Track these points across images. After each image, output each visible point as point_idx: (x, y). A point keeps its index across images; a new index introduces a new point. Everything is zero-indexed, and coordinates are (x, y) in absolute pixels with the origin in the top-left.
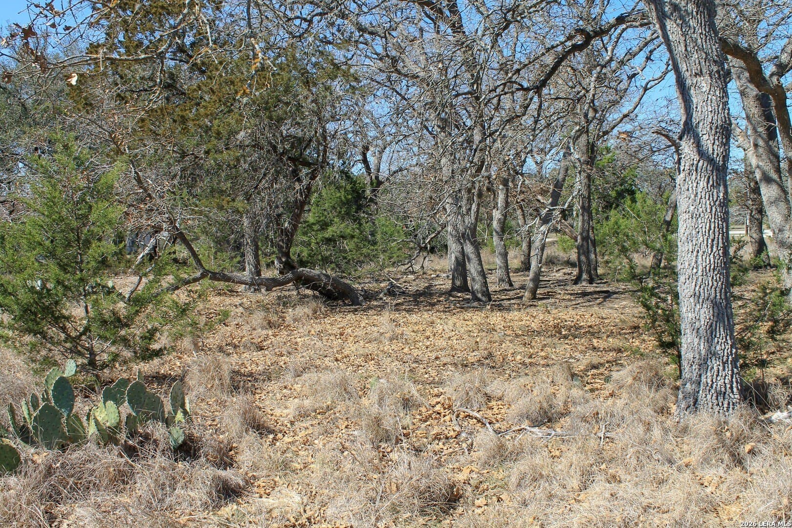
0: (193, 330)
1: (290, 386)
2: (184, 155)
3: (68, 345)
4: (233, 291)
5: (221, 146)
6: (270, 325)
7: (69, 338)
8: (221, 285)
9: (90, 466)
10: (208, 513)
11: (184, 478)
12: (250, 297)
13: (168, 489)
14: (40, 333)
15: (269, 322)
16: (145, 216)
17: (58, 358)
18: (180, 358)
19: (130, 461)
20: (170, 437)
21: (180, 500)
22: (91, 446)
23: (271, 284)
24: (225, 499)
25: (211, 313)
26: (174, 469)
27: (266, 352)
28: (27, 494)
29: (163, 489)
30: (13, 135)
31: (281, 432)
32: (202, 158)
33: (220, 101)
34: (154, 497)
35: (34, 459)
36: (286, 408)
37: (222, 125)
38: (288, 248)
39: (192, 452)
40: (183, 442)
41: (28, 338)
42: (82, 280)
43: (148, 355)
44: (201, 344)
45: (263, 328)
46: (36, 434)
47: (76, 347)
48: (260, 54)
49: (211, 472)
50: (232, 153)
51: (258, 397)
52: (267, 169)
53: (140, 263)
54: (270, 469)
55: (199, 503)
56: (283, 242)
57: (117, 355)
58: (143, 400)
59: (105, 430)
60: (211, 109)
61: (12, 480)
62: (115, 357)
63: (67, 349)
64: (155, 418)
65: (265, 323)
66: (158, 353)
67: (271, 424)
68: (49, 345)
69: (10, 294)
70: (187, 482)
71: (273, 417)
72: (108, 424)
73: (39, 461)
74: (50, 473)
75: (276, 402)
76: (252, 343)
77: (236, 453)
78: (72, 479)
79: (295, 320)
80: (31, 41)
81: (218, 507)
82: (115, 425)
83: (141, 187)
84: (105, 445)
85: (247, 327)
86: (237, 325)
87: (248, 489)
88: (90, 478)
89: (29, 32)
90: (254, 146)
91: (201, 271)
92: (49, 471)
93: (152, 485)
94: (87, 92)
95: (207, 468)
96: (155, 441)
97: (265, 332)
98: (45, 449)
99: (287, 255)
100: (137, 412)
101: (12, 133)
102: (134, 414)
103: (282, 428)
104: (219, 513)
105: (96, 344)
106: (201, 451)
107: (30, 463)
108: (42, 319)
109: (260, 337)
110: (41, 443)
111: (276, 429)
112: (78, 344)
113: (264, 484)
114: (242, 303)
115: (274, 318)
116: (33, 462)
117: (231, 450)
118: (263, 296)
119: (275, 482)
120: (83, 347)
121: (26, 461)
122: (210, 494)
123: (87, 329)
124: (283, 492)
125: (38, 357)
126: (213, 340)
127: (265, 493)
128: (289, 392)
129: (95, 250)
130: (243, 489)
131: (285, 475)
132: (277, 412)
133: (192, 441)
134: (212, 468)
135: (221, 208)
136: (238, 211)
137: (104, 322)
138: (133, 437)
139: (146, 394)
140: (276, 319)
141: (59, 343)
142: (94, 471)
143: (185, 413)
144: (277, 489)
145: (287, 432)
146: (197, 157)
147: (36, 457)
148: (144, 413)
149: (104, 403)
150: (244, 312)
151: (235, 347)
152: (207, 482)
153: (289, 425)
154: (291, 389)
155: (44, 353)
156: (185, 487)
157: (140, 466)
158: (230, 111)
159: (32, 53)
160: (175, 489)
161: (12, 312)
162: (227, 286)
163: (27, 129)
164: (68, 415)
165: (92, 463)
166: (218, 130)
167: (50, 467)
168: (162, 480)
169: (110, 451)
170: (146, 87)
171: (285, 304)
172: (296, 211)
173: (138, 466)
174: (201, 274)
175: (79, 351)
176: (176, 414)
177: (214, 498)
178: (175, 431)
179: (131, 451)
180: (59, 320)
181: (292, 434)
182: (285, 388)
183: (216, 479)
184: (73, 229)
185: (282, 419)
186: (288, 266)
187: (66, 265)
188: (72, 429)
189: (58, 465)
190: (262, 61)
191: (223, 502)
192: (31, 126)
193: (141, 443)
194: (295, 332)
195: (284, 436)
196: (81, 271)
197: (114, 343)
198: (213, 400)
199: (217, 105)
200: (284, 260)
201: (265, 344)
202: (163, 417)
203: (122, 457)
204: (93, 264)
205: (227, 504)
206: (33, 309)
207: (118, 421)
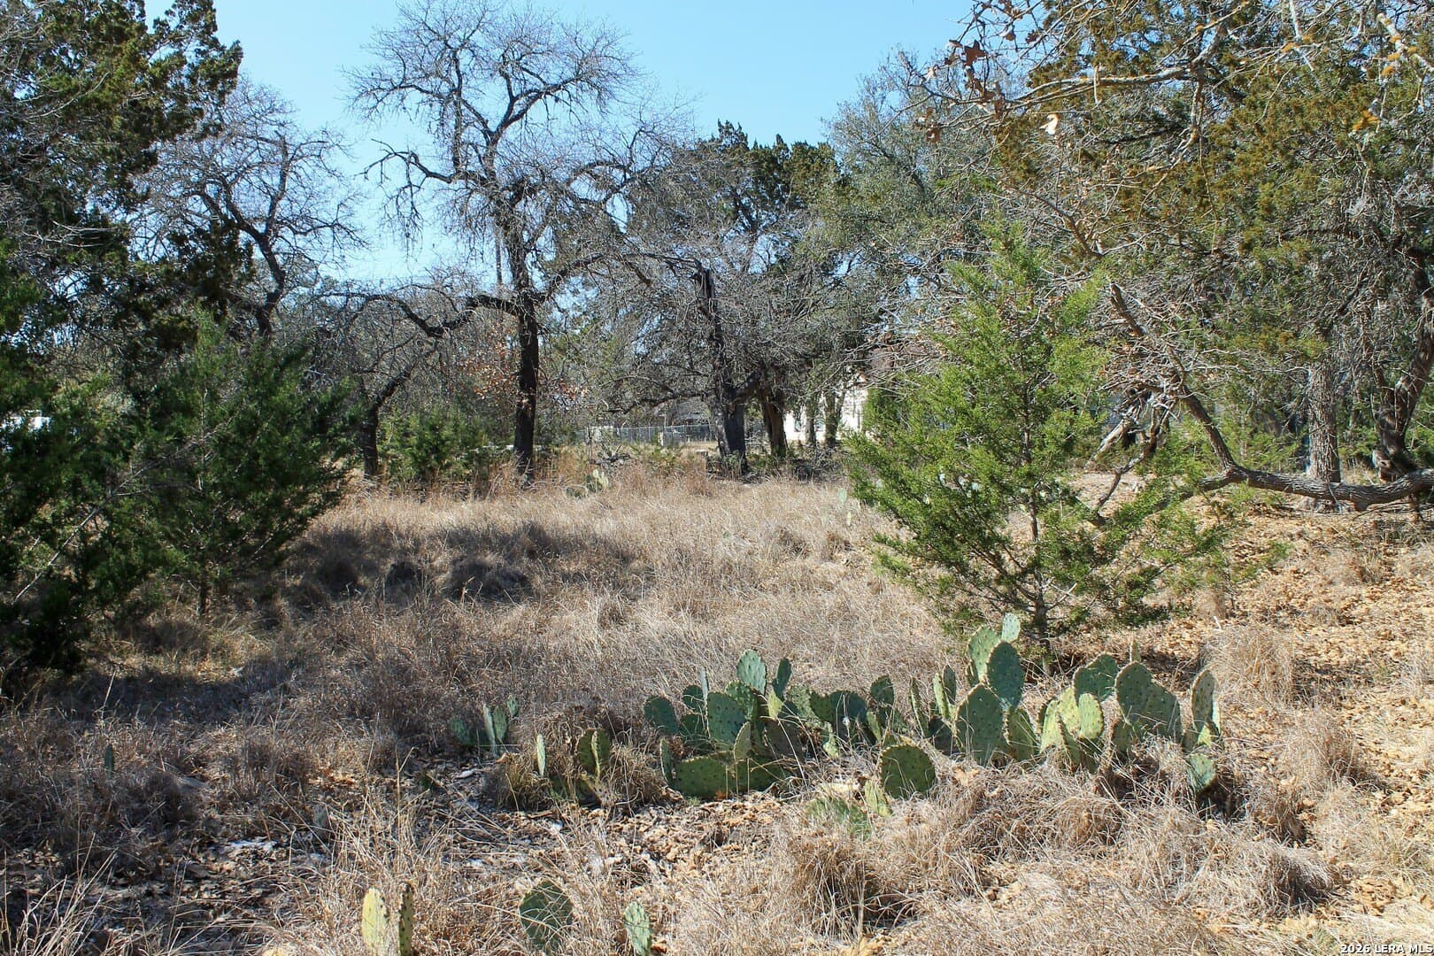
0: (1216, 577)
1: (1414, 701)
2: (1202, 252)
3: (1001, 589)
4: (1284, 509)
5: (1274, 232)
6: (1364, 576)
7: (1003, 577)
8: (1262, 495)
9: (1048, 803)
10: (1259, 925)
11: (1216, 852)
12: (1318, 522)
13: (1185, 866)
14: (956, 564)
15: (1362, 572)
16: (1130, 366)
17: (984, 608)
18: (1190, 627)
19: (1118, 804)
20: (1189, 771)
21: (1205, 890)
22: (1049, 769)
23: (1364, 498)
24: (1295, 901)
25: (1243, 547)
26: (1197, 832)
27: (1358, 630)
28: (948, 834)
29: (1174, 865)
30: (903, 232)
31: (1399, 788)
32: (1234, 259)
33: (1275, 147)
34: (1158, 875)
35: (957, 777)
36: (1408, 742)
37: (1278, 192)
38: (1402, 427)
39: (1228, 803)
40: (1212, 783)
41: (939, 572)
42: (1030, 476)
43: (1139, 616)
44: (1228, 603)
45: (1349, 581)
46: (961, 736)
47: (1014, 593)
48: (1398, 44)
49: (1269, 847)
50: (1297, 246)
51: (1346, 715)
52: (1364, 275)
53: (1108, 450)
54: (1382, 860)
55: (1243, 902)
56: (1392, 417)
57: (1086, 613)
58: (1144, 697)
59: (1075, 744)
60: (1256, 163)
61: (924, 807)
62: (1082, 615)
63: (999, 595)
64: (1164, 733)
65: (1354, 573)
66: (1157, 615)
67: (1378, 771)
68: (968, 586)
69: (914, 496)
70: (1222, 858)
71: (1381, 758)
72: (1081, 734)
73: (964, 782)
74: (980, 805)
75: (1385, 730)
76: (1329, 609)
77: (1313, 818)
78: (1016, 821)
79: (1415, 571)
80: (978, 65)
81: (1278, 916)
82: (1094, 737)
83: (1122, 315)
84: (1074, 770)
85: (1316, 578)
86: (1296, 572)
87: (1338, 892)
88: (1046, 825)
89: (974, 52)
90: (1338, 231)
91: (1229, 468)
92: (980, 802)
93: (1155, 855)
94: (1030, 149)
95: (1262, 838)
96: (1163, 774)
97: (1352, 590)
98: (975, 764)
99: (1400, 441)
100: (1133, 719)
101: (901, 229)
102: (1126, 721)
103: (1401, 781)
104: (1281, 927)
105: (1048, 590)
106: (1246, 805)
107: (949, 782)
108: (963, 541)
109: (1343, 599)
110: (968, 753)
111: (1391, 780)
112: (1019, 587)
113: (1370, 888)
114: (1303, 532)
115: (1372, 565)
116: (956, 782)
117: (1300, 811)
118: (1344, 519)
119: (1395, 888)
120: (1026, 593)
121: (944, 778)
122: (1264, 890)
123: (1035, 565)
124: (1413, 909)
125: (952, 605)
126: (1250, 598)
127: (1375, 906)
128: (1412, 711)
129: (1055, 425)
130: (1329, 890)
131: (1416, 877)
132: (1390, 748)
133: (1229, 783)
134: (1271, 840)
135: (1272, 350)
136: (1305, 356)
137: (1066, 553)
138: (1124, 761)
139: (1151, 688)
140: (1376, 567)
141: (987, 583)
142: (1053, 812)
143: (1213, 728)
144: (1398, 903)
145: (1412, 791)
146: (1226, 257)
147: (959, 775)
148: (1144, 722)
149: (1077, 696)
150: (1309, 550)
151: (1294, 612)
152: (1259, 865)
153: (1415, 778)
154: (1415, 707)
155: (961, 597)
156: (1216, 867)
157: (1135, 816)
158: (1293, 165)
159: (979, 87)
160: (1197, 869)
161: (914, 527)
162: (1272, 499)
163: (924, 220)
164: (1012, 710)
165: (1051, 799)
166: (1269, 203)
167: (982, 795)
168: (1176, 846)
169: (1083, 782)
170: (1130, 133)
171: (1392, 539)
172: (1422, 355)
173: (1132, 816)
174: (1229, 474)
175: (1018, 600)
176: (1200, 730)
177: (1272, 898)
178: (1199, 762)
179: (1121, 787)
180: (990, 545)
181: (1422, 796)
182: (1404, 702)
183: (1278, 862)
184: (1018, 387)
185: (1399, 764)
186: (1401, 464)
187: (1005, 450)
188: (1017, 736)
189: (995, 793)
190: (1402, 58)
191: (1288, 908)
192: (931, 216)
193: (1138, 774)
194: (1417, 594)
195: (1406, 798)
196: (1029, 460)
197: (1079, 591)
198: (1257, 710)
199: (1268, 156)
200: (1391, 451)
201: (1354, 613)
202: (1178, 733)
203: (1102, 794)
204: (1052, 448)
205: (1296, 912)
206: (948, 523)
207: (1099, 730)
